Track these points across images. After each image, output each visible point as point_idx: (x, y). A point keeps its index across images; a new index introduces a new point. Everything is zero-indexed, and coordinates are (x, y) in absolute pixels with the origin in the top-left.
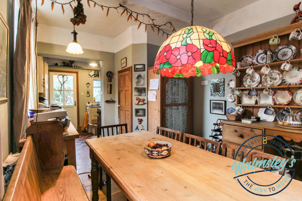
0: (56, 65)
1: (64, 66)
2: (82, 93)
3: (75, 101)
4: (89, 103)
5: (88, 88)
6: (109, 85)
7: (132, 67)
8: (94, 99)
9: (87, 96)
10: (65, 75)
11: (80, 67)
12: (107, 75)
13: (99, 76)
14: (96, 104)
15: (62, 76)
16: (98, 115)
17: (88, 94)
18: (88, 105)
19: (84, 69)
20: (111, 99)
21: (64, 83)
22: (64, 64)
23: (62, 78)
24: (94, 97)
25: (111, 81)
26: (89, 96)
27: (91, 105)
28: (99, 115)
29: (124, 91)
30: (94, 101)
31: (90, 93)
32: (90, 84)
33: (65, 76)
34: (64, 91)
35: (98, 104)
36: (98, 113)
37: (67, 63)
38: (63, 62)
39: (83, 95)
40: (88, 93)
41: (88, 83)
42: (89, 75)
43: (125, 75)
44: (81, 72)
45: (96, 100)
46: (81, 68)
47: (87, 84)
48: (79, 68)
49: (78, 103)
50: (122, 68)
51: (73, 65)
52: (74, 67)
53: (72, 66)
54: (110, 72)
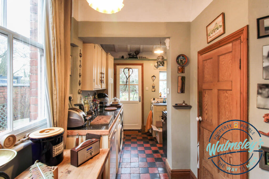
0: (123, 57)
1: (129, 58)
2: (147, 88)
3: (140, 97)
4: (154, 99)
5: (153, 81)
6: (180, 78)
7: (248, 26)
8: (160, 95)
9: (152, 91)
10: (130, 68)
11: (145, 57)
12: (177, 62)
13: (164, 63)
14: (162, 100)
15: (128, 69)
16: (163, 121)
17: (153, 89)
18: (153, 101)
19: (149, 60)
20: (184, 102)
21: (129, 76)
22: (130, 56)
23: (128, 71)
24: (160, 93)
25: (183, 72)
26: (155, 91)
27: (156, 102)
28: (165, 121)
29: (215, 91)
30: (160, 96)
31: (155, 88)
32: (155, 77)
33: (130, 70)
34: (129, 85)
35: (164, 101)
36: (163, 119)
37: (132, 54)
38: (129, 54)
39: (148, 89)
40: (153, 87)
41: (154, 76)
42: (155, 66)
43: (219, 56)
44: (146, 63)
45: (163, 96)
46: (146, 59)
47: (152, 77)
48: (145, 59)
49: (142, 99)
50: (208, 43)
51: (138, 56)
52: (139, 58)
53: (137, 58)
54: (183, 56)
